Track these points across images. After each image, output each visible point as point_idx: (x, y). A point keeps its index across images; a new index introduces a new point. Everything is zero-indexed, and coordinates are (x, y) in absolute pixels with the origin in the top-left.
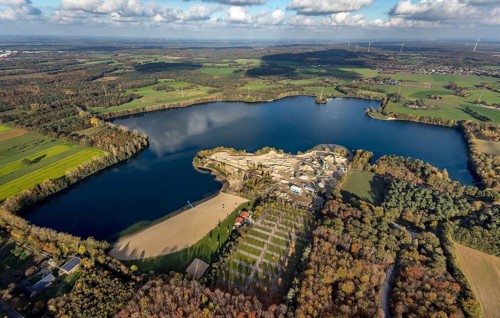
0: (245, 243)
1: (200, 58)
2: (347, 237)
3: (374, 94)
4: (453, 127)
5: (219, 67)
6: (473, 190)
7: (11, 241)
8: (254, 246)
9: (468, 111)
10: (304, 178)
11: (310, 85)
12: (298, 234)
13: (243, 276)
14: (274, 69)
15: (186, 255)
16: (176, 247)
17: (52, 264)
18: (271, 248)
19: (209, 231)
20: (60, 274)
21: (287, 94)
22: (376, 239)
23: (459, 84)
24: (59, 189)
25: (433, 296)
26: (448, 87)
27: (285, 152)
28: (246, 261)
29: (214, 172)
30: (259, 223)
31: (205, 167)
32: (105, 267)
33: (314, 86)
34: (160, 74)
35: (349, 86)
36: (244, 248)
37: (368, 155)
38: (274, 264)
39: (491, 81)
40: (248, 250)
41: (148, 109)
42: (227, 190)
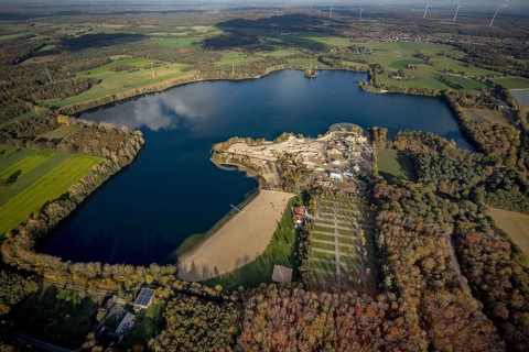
0: (315, 240)
1: (146, 26)
4: (438, 97)
5: (178, 37)
6: (480, 157)
7: (46, 285)
8: (325, 242)
9: (442, 80)
10: (337, 163)
11: (291, 57)
12: (359, 222)
13: (331, 273)
14: (243, 38)
15: (263, 264)
16: (246, 258)
17: (120, 301)
18: (342, 240)
19: (272, 234)
20: (137, 310)
21: (273, 69)
22: (434, 216)
23: (425, 52)
24: (68, 212)
25: (495, 256)
26: (417, 56)
27: (305, 136)
28: (325, 258)
29: (242, 168)
30: (317, 217)
31: (227, 162)
32: (187, 293)
33: (295, 57)
34: (109, 49)
35: (332, 57)
36: (318, 245)
37: (385, 131)
38: (353, 256)
39: (447, 49)
40: (323, 246)
41: (119, 96)
42: (266, 187)
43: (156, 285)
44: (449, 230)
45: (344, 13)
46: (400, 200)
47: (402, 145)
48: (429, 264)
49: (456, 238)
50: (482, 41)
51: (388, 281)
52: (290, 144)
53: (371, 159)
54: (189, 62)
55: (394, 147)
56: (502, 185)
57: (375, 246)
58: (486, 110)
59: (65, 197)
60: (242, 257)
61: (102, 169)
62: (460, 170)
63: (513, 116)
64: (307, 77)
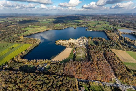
1: (36, 19)
2: (95, 50)
3: (85, 26)
4: (102, 31)
5: (44, 21)
6: (110, 41)
7: (25, 65)
9: (104, 28)
10: (81, 43)
11: (71, 25)
12: (86, 52)
13: (81, 60)
14: (59, 21)
15: (68, 59)
16: (64, 59)
17: (41, 66)
18: (83, 55)
19: (69, 55)
20: (44, 67)
21: (67, 27)
22: (100, 50)
23: (100, 23)
25: (111, 55)
26: (98, 24)
27: (75, 39)
28: (80, 58)
29: (62, 45)
31: (59, 44)
32: (54, 63)
33: (72, 25)
34: (29, 24)
35: (80, 24)
36: (78, 56)
37: (91, 37)
38: (85, 57)
39: (105, 22)
40: (79, 56)
41: (33, 33)
42: (67, 48)
43: (47, 63)
44: (103, 52)
45: (82, 15)
46: (94, 48)
47: (95, 40)
48: (99, 57)
49: (105, 54)
50: (113, 20)
51: (91, 60)
52: (72, 41)
53: (88, 42)
54: (48, 26)
55: (93, 40)
56: (114, 45)
57: (89, 55)
58: (113, 33)
59: (26, 51)
60: (64, 58)
61: (33, 46)
62: (105, 43)
63: (118, 34)
64: (74, 28)
